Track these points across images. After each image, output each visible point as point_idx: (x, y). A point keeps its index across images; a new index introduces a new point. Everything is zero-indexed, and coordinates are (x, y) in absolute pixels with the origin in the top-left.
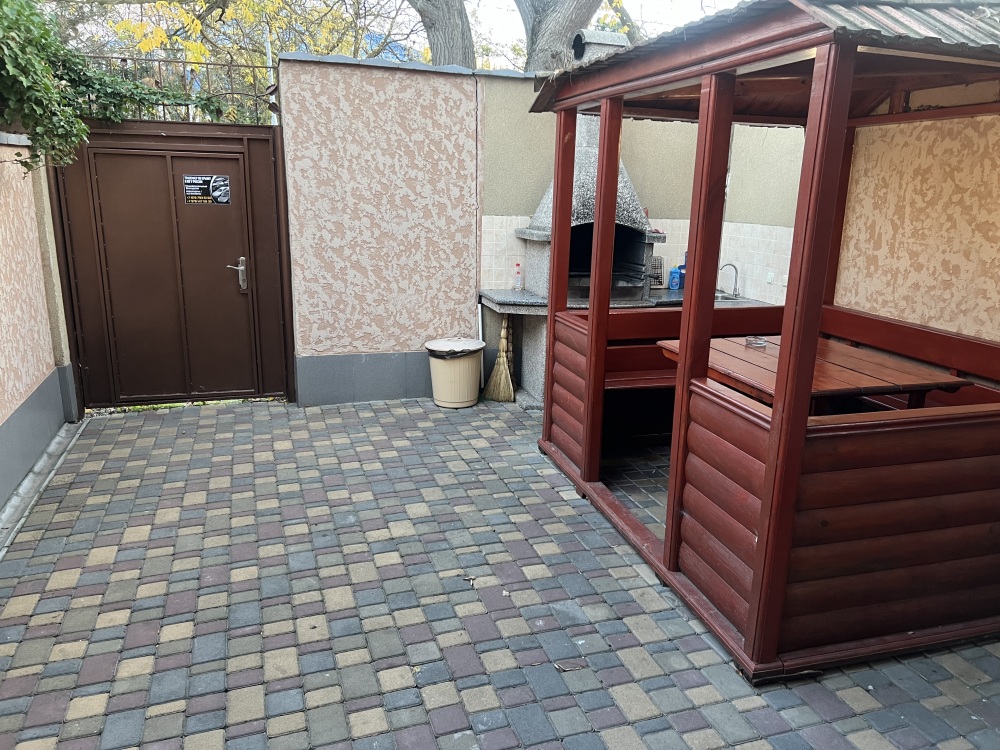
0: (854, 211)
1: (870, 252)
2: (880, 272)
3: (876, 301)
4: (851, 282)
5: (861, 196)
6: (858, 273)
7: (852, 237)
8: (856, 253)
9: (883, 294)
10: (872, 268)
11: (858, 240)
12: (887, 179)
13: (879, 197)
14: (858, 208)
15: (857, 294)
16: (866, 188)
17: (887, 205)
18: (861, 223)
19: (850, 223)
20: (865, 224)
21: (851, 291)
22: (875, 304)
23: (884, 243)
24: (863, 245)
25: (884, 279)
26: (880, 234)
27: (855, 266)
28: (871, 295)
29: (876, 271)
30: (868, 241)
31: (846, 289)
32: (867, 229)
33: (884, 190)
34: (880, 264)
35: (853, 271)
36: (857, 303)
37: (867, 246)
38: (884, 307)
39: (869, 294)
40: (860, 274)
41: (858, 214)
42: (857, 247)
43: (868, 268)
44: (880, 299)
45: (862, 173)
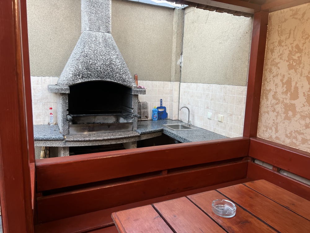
0: (271, 71)
1: (288, 101)
2: (298, 116)
3: (295, 138)
4: (271, 122)
5: (277, 60)
6: (277, 116)
7: (270, 90)
8: (274, 101)
9: (303, 134)
10: (290, 113)
11: (276, 92)
12: (301, 46)
13: (294, 60)
14: (274, 69)
15: (277, 131)
16: (281, 55)
17: (301, 65)
18: (278, 80)
19: (268, 80)
20: (282, 80)
21: (271, 129)
22: (294, 141)
23: (301, 95)
24: (280, 96)
25: (303, 122)
26: (296, 88)
27: (274, 111)
28: (291, 133)
29: (294, 115)
30: (286, 93)
31: (267, 127)
32: (283, 84)
33: (298, 55)
34: (297, 110)
35: (272, 115)
36: (277, 138)
37: (284, 96)
38: (303, 143)
39: (288, 132)
40: (279, 117)
41: (275, 74)
42: (274, 97)
43: (286, 113)
44: (300, 137)
45: (277, 44)
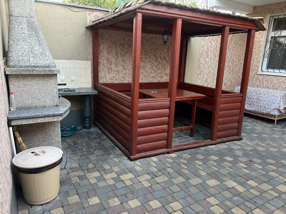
0: (100, 54)
1: (109, 66)
2: (113, 71)
3: (113, 79)
4: (103, 75)
5: (102, 50)
6: (105, 73)
7: (101, 62)
8: (103, 67)
9: (115, 77)
10: (110, 71)
11: (103, 63)
12: (111, 45)
13: (109, 50)
15: (106, 78)
16: (104, 48)
17: (112, 53)
19: (99, 58)
20: (105, 58)
21: (103, 78)
22: (113, 80)
23: (113, 64)
24: (106, 65)
25: (115, 73)
26: (111, 61)
27: (104, 70)
28: (111, 78)
29: (112, 71)
30: (108, 63)
31: (101, 78)
32: (106, 60)
33: (110, 49)
34: (113, 69)
35: (103, 72)
36: (106, 81)
37: (107, 64)
38: (116, 81)
39: (110, 78)
40: (106, 73)
41: (102, 55)
42: (103, 65)
43: (109, 71)
44: (114, 79)
45: (101, 43)
